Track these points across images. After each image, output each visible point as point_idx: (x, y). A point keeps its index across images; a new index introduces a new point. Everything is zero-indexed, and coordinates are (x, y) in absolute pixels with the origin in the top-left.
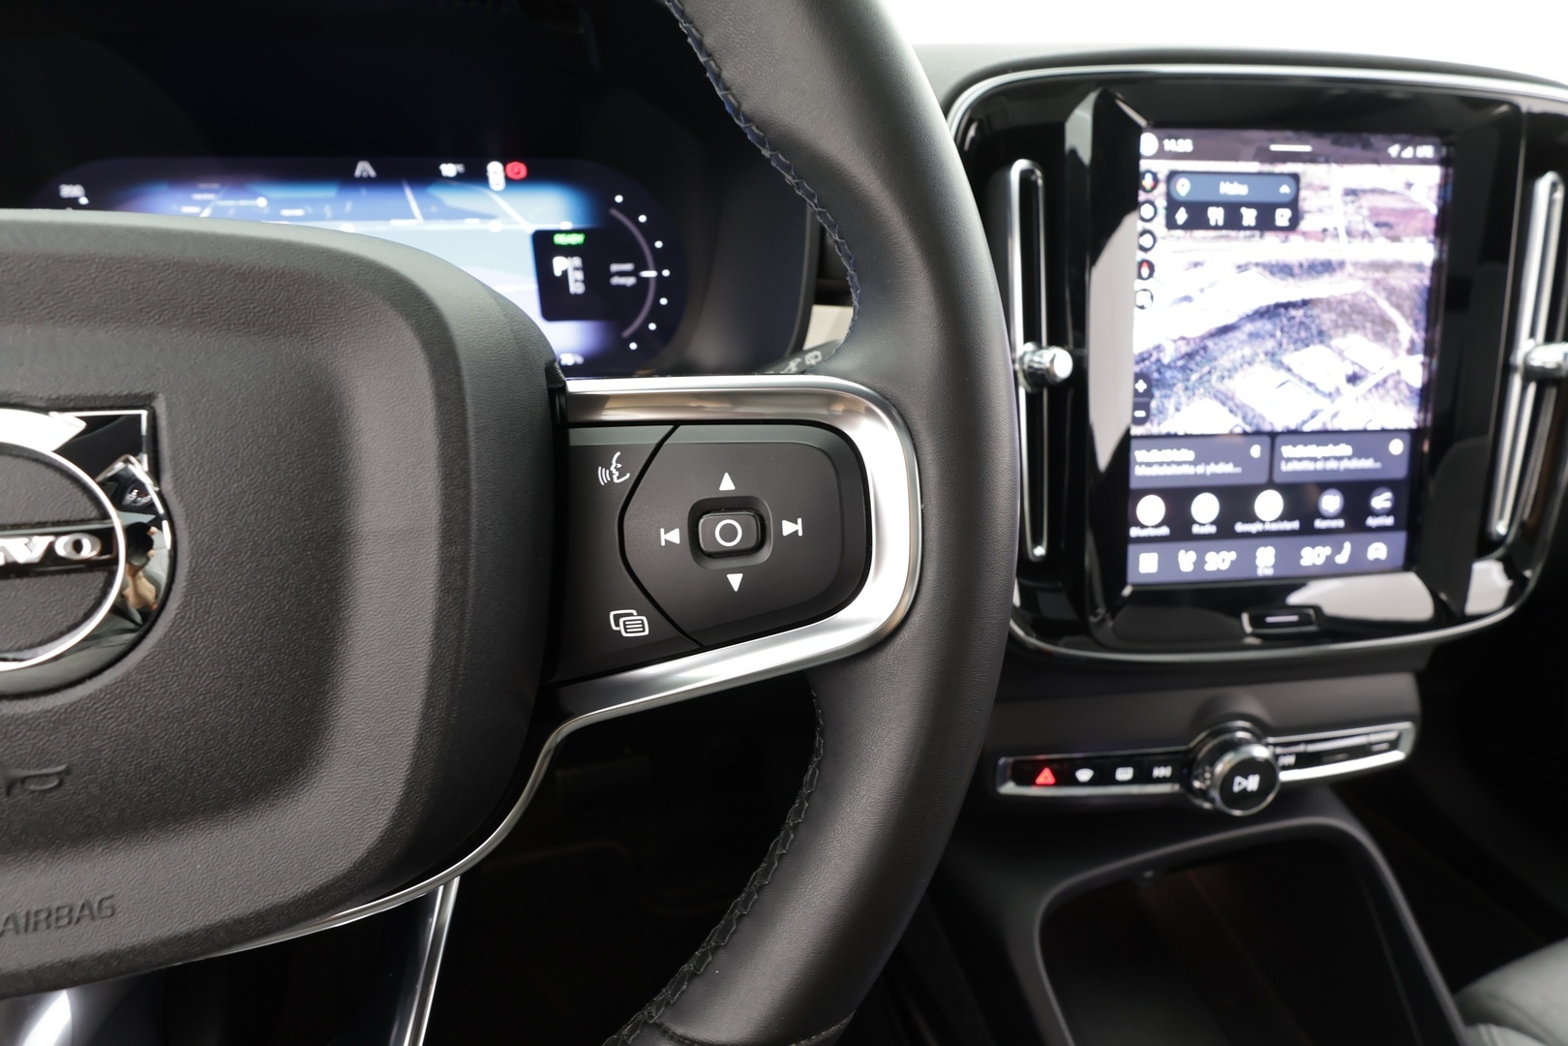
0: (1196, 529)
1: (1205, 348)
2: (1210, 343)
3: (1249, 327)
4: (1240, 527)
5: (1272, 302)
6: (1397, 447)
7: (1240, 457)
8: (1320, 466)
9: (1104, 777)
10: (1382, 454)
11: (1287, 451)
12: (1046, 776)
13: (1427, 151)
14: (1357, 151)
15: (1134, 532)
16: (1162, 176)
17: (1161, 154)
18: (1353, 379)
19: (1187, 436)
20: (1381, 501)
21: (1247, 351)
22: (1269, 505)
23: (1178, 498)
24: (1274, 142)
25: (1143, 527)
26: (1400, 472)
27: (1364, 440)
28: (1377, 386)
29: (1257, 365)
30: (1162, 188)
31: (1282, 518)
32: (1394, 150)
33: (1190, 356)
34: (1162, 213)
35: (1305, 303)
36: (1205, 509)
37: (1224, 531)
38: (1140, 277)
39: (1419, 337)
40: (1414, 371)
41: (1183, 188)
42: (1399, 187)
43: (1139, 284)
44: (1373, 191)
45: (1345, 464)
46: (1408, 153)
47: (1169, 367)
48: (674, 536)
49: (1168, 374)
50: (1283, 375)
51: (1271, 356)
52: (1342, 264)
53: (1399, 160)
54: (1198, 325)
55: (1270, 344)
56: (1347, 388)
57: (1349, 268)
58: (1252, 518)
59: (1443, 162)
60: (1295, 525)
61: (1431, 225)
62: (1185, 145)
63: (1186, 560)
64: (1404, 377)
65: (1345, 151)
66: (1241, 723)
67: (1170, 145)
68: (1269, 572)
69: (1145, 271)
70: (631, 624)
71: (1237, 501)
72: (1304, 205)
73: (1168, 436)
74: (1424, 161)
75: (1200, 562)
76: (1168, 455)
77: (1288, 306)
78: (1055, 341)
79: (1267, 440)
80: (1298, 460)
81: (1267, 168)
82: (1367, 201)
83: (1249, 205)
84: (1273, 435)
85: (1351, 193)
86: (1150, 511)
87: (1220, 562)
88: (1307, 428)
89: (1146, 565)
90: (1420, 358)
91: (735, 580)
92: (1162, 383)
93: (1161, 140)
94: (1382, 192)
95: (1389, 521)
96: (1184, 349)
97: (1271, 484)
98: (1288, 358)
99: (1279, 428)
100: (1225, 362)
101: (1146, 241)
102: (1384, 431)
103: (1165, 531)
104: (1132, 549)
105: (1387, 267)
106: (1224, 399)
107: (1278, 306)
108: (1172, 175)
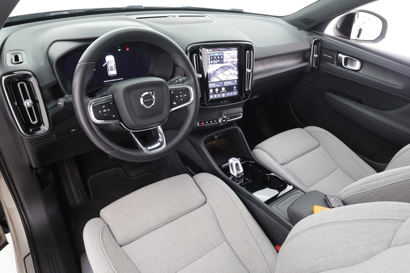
0: (216, 92)
1: (215, 72)
2: (216, 72)
3: (219, 69)
4: (220, 92)
5: (221, 66)
6: (236, 81)
7: (220, 84)
8: (228, 84)
9: (209, 123)
10: (234, 82)
11: (225, 83)
12: (203, 123)
13: (236, 49)
14: (229, 49)
15: (210, 93)
16: (209, 54)
17: (209, 51)
18: (231, 74)
19: (214, 82)
20: (235, 87)
21: (220, 72)
22: (223, 89)
23: (214, 89)
24: (220, 49)
25: (211, 93)
26: (236, 84)
27: (232, 81)
28: (233, 75)
29: (221, 74)
30: (209, 55)
31: (225, 90)
32: (232, 49)
33: (214, 73)
34: (209, 58)
35: (225, 66)
36: (217, 90)
37: (219, 92)
38: (208, 65)
39: (237, 69)
40: (237, 73)
41: (211, 55)
42: (233, 53)
43: (208, 66)
44: (231, 54)
45: (231, 84)
46: (234, 49)
47: (212, 74)
48: (177, 97)
49: (212, 75)
50: (224, 74)
51: (222, 72)
52: (228, 62)
53: (233, 50)
54: (214, 70)
55: (222, 71)
56: (230, 75)
57: (229, 62)
58: (222, 91)
59: (237, 50)
60: (226, 91)
61: (237, 57)
62: (211, 50)
63: (215, 96)
64: (236, 74)
65: (227, 49)
66: (223, 115)
67: (210, 50)
68: (224, 96)
69: (208, 64)
70: (175, 103)
71: (220, 89)
72: (224, 56)
73: (212, 82)
74: (235, 50)
75: (217, 96)
76: (212, 84)
77: (223, 67)
78: (200, 73)
79: (222, 82)
80: (226, 84)
81: (220, 52)
82: (230, 55)
83: (218, 56)
84: (223, 81)
85: (228, 54)
86: (211, 91)
87: (219, 96)
88: (226, 80)
89: (211, 97)
90: (237, 71)
91: (182, 99)
92: (211, 76)
93: (209, 50)
94: (232, 54)
95: (236, 90)
96: (213, 72)
97: (223, 87)
98: (224, 72)
99: (223, 80)
100: (217, 73)
101: (208, 61)
102: (234, 80)
103: (213, 93)
104: (209, 95)
105: (233, 62)
106: (218, 78)
107: (222, 67)
108: (210, 53)
